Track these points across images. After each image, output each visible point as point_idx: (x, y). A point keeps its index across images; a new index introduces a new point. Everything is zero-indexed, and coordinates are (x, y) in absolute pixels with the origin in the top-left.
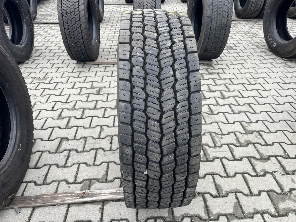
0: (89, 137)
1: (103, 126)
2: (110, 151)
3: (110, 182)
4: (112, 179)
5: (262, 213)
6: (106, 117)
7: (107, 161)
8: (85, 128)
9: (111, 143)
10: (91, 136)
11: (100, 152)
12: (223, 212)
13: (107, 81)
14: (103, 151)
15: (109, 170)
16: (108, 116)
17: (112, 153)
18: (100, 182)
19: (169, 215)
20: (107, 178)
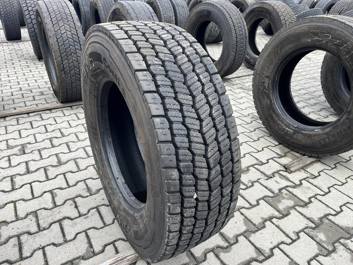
0: (38, 210)
1: (54, 190)
2: (79, 217)
3: (100, 253)
4: (101, 248)
5: (270, 219)
6: (52, 179)
7: (82, 230)
8: (26, 201)
9: (76, 207)
10: (42, 207)
11: (66, 223)
12: (238, 233)
13: (28, 135)
14: (70, 220)
15: (91, 240)
16: (55, 176)
17: (84, 218)
18: (86, 259)
19: (189, 259)
20: (93, 250)
